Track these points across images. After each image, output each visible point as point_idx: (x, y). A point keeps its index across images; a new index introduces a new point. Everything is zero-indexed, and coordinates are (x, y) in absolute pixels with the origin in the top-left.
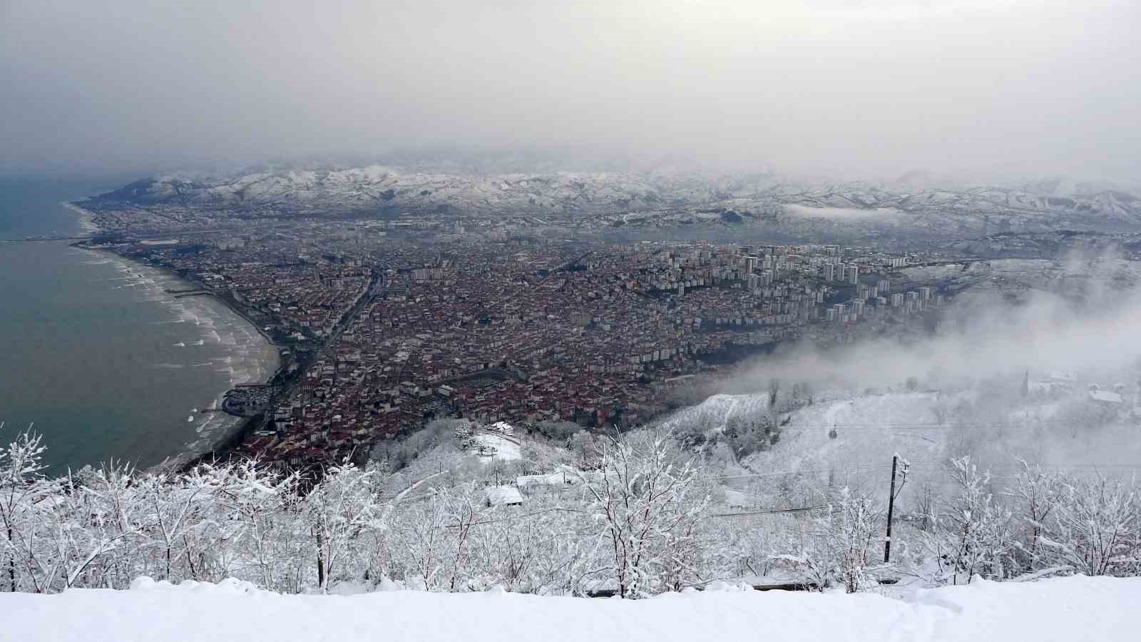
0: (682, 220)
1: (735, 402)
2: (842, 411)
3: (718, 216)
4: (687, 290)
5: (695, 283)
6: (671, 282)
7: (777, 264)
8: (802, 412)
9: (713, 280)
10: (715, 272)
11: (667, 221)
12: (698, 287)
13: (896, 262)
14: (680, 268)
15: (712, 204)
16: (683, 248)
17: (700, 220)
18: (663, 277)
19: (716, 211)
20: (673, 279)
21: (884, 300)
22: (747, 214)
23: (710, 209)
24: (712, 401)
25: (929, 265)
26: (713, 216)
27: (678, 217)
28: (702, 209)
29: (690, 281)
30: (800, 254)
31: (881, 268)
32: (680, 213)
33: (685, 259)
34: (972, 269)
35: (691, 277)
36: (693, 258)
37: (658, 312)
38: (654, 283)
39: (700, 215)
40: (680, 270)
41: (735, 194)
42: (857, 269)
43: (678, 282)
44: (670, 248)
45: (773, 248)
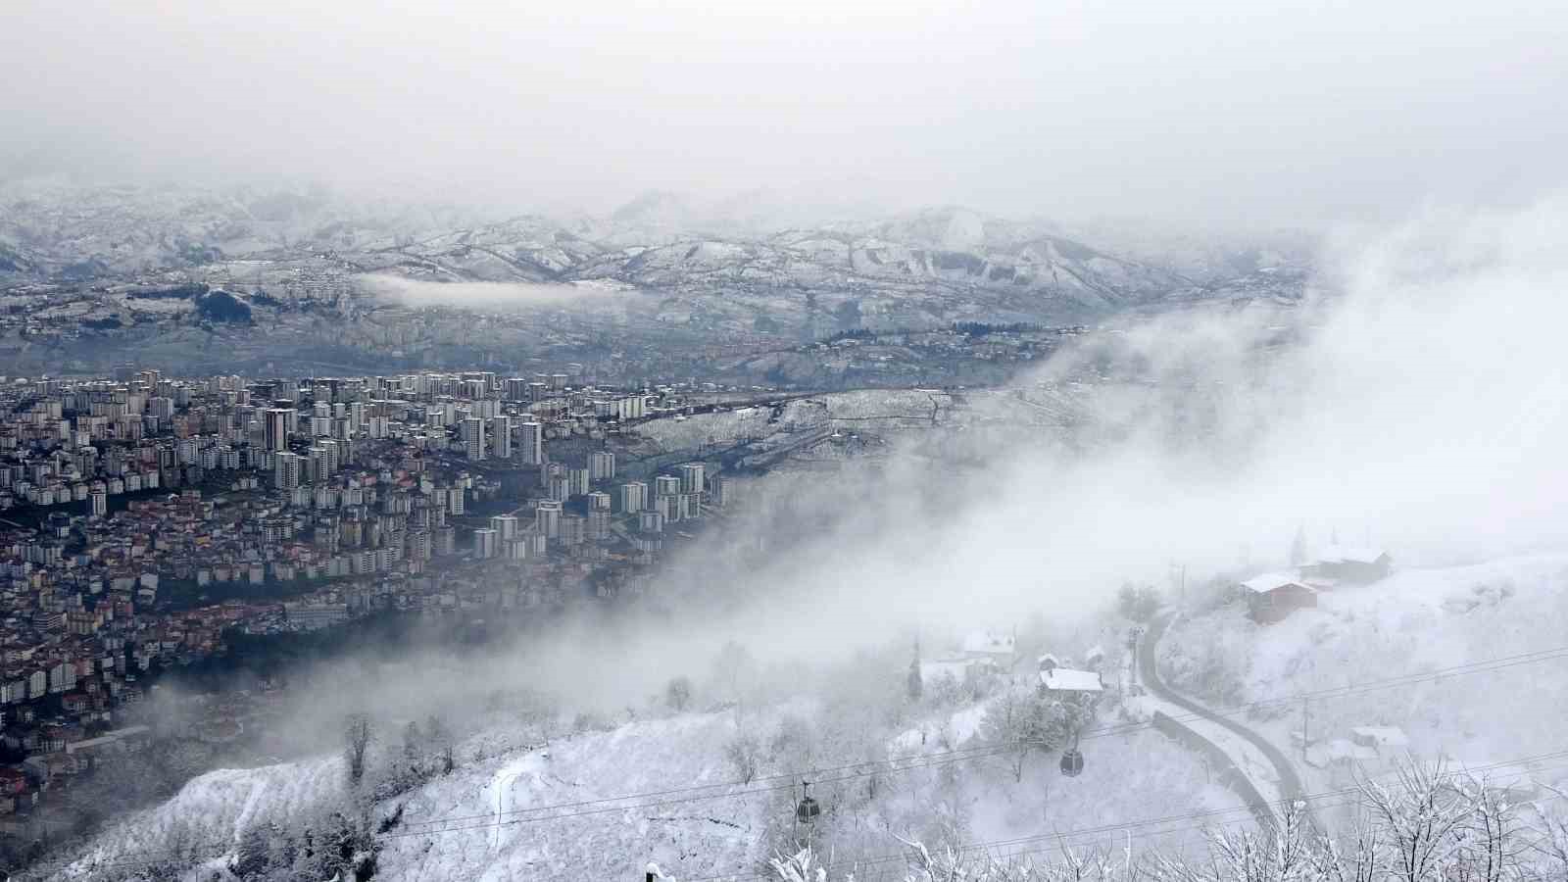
0: (90, 317)
1: (260, 785)
2: (525, 778)
3: (188, 304)
4: (116, 503)
5: (135, 483)
6: (70, 484)
7: (347, 424)
8: (431, 791)
9: (183, 472)
10: (189, 452)
11: (50, 321)
12: (145, 493)
13: (626, 407)
14: (92, 444)
15: (172, 276)
16: (97, 391)
17: (141, 318)
18: (45, 470)
19: (180, 293)
20: (76, 476)
21: (605, 500)
22: (262, 299)
23: (168, 287)
24: (203, 793)
25: (699, 410)
26: (173, 305)
27: (77, 309)
28: (146, 287)
29: (122, 478)
30: (402, 397)
31: (593, 423)
32: (84, 298)
33: (105, 420)
34: (789, 416)
35: (125, 468)
36: (126, 416)
37: (38, 566)
38: (23, 488)
39: (140, 304)
40: (94, 449)
41: (226, 249)
42: (539, 431)
43: (87, 483)
44: (61, 395)
45: (333, 384)
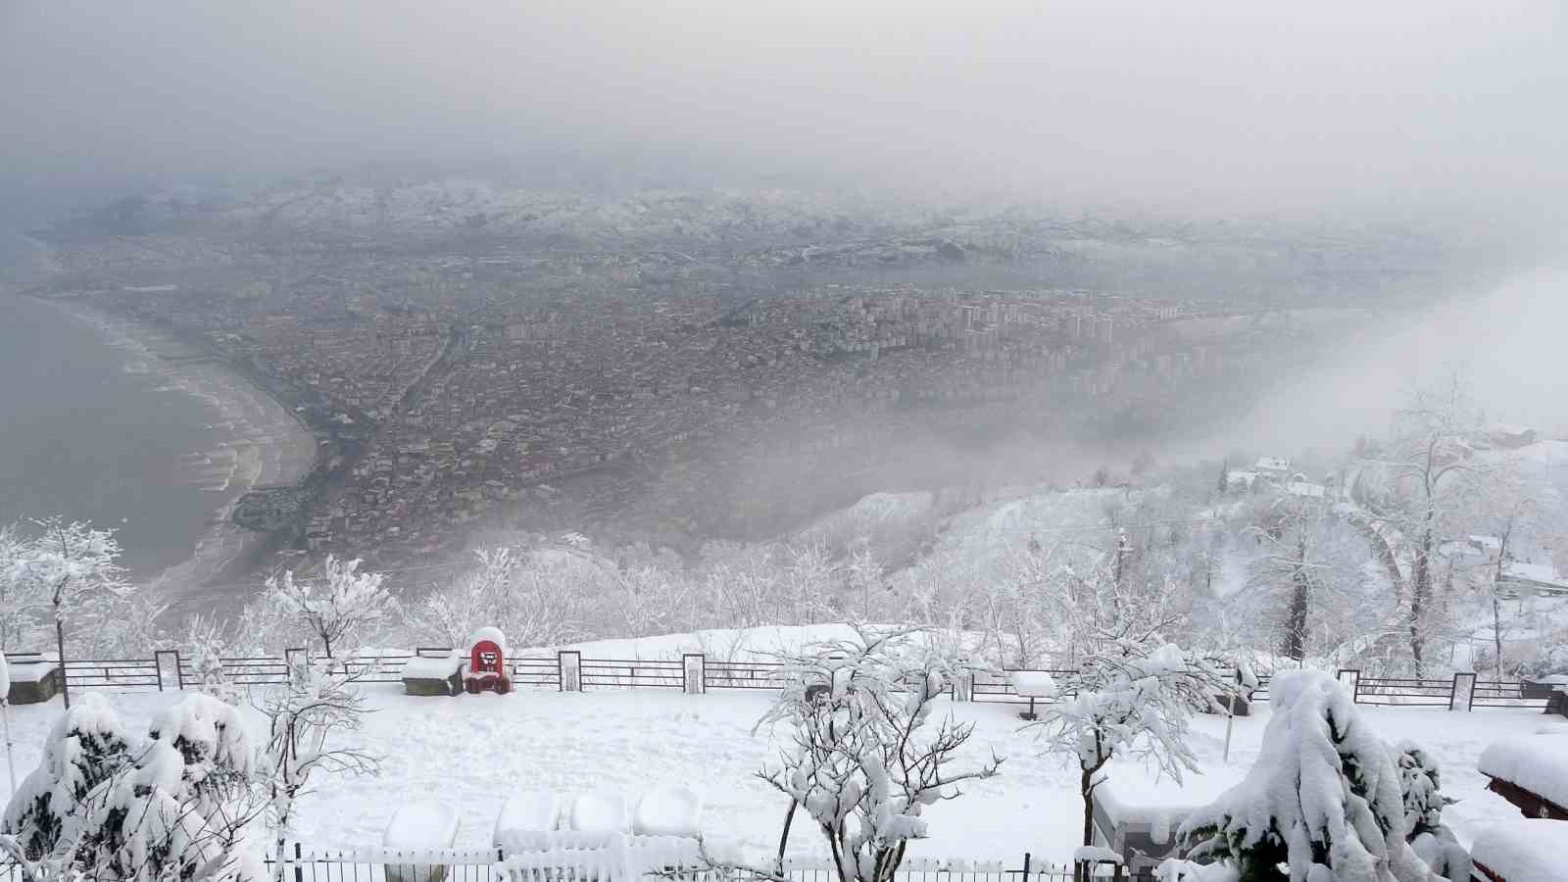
0: (885, 255)
1: (895, 502)
2: (1010, 513)
3: (933, 249)
4: (883, 352)
5: (893, 343)
6: (862, 342)
7: (1006, 317)
8: (967, 515)
9: (918, 339)
10: (922, 327)
11: (863, 257)
12: (898, 349)
13: (1165, 312)
14: (875, 321)
15: (926, 234)
16: (880, 294)
17: (909, 256)
18: (851, 334)
19: (928, 243)
20: (865, 337)
21: (1145, 365)
22: (971, 247)
23: (924, 239)
24: (867, 503)
25: (1209, 316)
26: (924, 249)
27: (878, 250)
28: (912, 240)
29: (887, 340)
30: (1039, 302)
31: (1143, 321)
32: (880, 245)
33: (882, 309)
34: (1264, 322)
35: (889, 334)
36: (894, 307)
37: (842, 383)
38: (839, 342)
39: (908, 248)
40: (875, 324)
41: (957, 219)
42: (1111, 324)
43: (871, 341)
44: (863, 295)
45: (1002, 294)
